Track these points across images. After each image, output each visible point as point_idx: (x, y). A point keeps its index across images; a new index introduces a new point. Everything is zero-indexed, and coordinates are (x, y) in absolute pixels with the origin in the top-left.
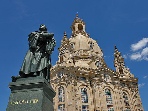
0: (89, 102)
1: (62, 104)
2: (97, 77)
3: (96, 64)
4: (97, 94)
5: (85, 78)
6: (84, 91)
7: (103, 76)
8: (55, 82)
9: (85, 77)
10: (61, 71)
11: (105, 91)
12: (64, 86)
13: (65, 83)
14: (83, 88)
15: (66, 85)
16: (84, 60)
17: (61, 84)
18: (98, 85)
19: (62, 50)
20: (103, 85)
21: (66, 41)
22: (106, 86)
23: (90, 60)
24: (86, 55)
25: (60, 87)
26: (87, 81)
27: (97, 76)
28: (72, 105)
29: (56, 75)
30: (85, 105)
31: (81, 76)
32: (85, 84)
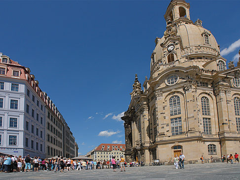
0: (211, 114)
1: (173, 119)
2: (225, 81)
3: (218, 65)
4: (224, 103)
5: (207, 84)
6: (205, 100)
7: (232, 80)
8: (163, 90)
9: (206, 81)
10: (173, 75)
11: (234, 100)
12: (178, 95)
13: (181, 90)
14: (203, 97)
15: (182, 93)
16: (196, 60)
17: (174, 92)
18: (226, 92)
19: (168, 46)
20: (233, 93)
21: (172, 32)
22: (235, 94)
23: (206, 60)
24: (199, 53)
25: (173, 97)
26: (209, 88)
27: (224, 79)
28: (193, 117)
29: (166, 81)
30: (206, 118)
31: (201, 81)
32: (207, 92)
